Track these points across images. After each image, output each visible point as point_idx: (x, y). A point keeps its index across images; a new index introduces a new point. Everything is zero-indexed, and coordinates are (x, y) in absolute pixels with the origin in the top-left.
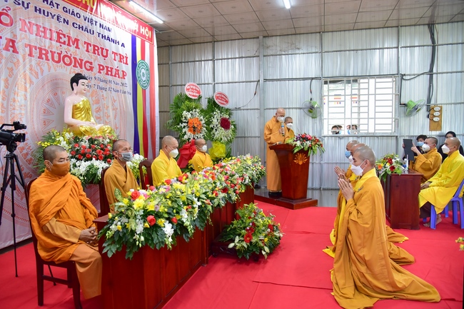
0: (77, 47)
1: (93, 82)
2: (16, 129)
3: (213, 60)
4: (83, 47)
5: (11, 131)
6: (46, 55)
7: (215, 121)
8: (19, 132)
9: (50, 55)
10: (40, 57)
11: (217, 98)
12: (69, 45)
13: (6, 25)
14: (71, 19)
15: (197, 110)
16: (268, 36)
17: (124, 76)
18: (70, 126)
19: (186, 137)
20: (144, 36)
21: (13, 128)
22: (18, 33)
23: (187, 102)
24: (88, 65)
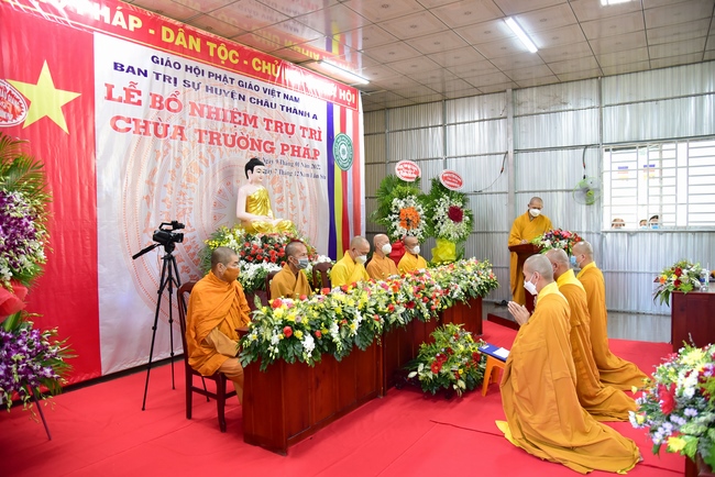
0: (255, 126)
1: (275, 166)
2: (174, 229)
3: (444, 126)
4: (261, 125)
5: (170, 231)
6: (218, 139)
7: (441, 211)
8: (178, 231)
9: (222, 139)
10: (211, 143)
11: (445, 178)
12: (245, 124)
13: (175, 111)
14: (248, 93)
15: (413, 197)
16: (520, 88)
17: (316, 155)
18: (244, 221)
19: (396, 233)
20: (346, 103)
21: (171, 227)
22: (188, 118)
23: (399, 186)
24: (268, 146)
